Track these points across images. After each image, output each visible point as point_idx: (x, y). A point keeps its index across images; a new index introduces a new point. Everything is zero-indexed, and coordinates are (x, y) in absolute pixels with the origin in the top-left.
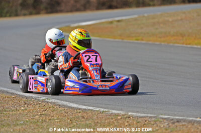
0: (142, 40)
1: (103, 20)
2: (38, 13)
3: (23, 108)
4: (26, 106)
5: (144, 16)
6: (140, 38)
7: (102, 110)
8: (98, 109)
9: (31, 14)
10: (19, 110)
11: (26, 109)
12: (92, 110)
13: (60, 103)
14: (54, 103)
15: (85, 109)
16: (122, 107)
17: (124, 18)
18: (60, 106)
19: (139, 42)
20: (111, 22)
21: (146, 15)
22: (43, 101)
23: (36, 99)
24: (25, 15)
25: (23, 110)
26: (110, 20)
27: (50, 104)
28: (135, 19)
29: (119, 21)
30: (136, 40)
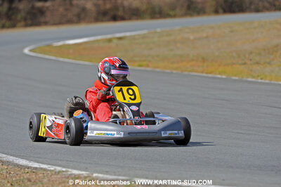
0: (148, 66)
1: (99, 38)
2: (13, 26)
5: (156, 32)
6: (145, 63)
9: (3, 27)
12: (45, 170)
17: (128, 34)
18: (3, 163)
20: (110, 40)
21: (159, 30)
26: (109, 36)
28: (144, 37)
29: (120, 38)
30: (140, 66)
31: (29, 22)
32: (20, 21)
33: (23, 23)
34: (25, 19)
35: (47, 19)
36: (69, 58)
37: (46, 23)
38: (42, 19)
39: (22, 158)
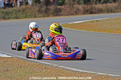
0: (112, 32)
1: (88, 21)
2: (48, 16)
3: (44, 71)
4: (46, 69)
5: (112, 18)
6: (110, 31)
7: (92, 72)
8: (89, 72)
9: (44, 16)
10: (42, 72)
11: (46, 72)
12: (86, 73)
13: (67, 68)
14: (63, 68)
15: (82, 72)
16: (104, 71)
17: (100, 19)
18: (66, 70)
19: (110, 33)
20: (93, 22)
21: (113, 18)
22: (56, 67)
23: (51, 66)
24: (40, 17)
25: (45, 72)
26: (92, 20)
27: (60, 69)
28: (107, 20)
29: (97, 21)
30: (108, 32)
31: (55, 14)
33: (52, 15)
34: (53, 13)
35: (62, 13)
36: (77, 29)
37: (62, 15)
38: (61, 13)
39: (74, 68)
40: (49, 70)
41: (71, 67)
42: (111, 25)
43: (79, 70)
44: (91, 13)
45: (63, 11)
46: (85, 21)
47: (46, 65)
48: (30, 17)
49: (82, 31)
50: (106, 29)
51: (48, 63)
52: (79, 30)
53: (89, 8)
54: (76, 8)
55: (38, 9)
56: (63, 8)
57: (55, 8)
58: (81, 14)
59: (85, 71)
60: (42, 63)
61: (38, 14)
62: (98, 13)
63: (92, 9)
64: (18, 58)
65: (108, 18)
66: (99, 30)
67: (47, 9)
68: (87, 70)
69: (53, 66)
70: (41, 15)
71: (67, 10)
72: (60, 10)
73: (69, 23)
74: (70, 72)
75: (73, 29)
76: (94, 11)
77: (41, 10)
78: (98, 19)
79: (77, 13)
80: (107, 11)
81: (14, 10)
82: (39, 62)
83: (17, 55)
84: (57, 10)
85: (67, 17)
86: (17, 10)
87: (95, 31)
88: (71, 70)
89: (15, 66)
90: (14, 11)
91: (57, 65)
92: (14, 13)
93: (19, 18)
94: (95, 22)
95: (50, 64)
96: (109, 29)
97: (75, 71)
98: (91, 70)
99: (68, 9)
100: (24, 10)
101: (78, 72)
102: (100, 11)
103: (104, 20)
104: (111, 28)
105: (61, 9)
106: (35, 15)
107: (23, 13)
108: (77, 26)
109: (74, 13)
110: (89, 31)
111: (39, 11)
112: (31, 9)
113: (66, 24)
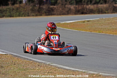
0: (103, 32)
1: (79, 21)
2: (41, 15)
3: (37, 68)
4: (39, 67)
6: (101, 31)
7: (84, 71)
8: (81, 70)
10: (35, 69)
11: (39, 69)
13: (59, 66)
14: (55, 66)
15: (74, 70)
16: (95, 70)
17: (91, 19)
18: (59, 68)
19: (101, 33)
20: (84, 22)
21: (104, 18)
22: (49, 65)
23: (44, 63)
24: (33, 16)
25: (38, 69)
26: (83, 20)
27: (53, 67)
28: (98, 21)
29: (88, 21)
30: (99, 32)
31: (47, 14)
32: (43, 13)
33: (45, 14)
34: (46, 13)
35: (55, 13)
36: (69, 29)
37: (54, 15)
38: (53, 13)
40: (42, 68)
41: (63, 65)
42: (102, 26)
43: (71, 69)
44: (82, 13)
45: (55, 11)
46: (76, 21)
47: (39, 62)
48: (23, 15)
49: (74, 30)
50: (97, 29)
51: (41, 61)
52: (71, 30)
53: (80, 8)
54: (68, 8)
55: (31, 8)
56: (55, 8)
57: (48, 7)
58: (72, 14)
59: (77, 70)
60: (35, 61)
61: (31, 13)
62: (89, 14)
63: (83, 9)
64: (12, 55)
65: (98, 19)
66: (90, 30)
67: (39, 8)
68: (78, 69)
69: (46, 64)
70: (34, 14)
71: (59, 9)
72: (52, 10)
73: (61, 23)
74: (63, 70)
75: (65, 28)
76: (85, 11)
77: (34, 9)
78: (89, 20)
79: (69, 12)
80: (98, 11)
81: (8, 8)
82: (33, 60)
83: (11, 52)
84: (50, 9)
85: (59, 16)
86: (11, 9)
87: (86, 31)
88: (63, 68)
89: (9, 62)
90: (8, 10)
91: (49, 63)
92: (8, 12)
93: (13, 17)
94: (86, 22)
95: (43, 61)
96: (100, 29)
97: (67, 70)
98: (83, 68)
99: (61, 9)
100: (17, 9)
101: (70, 70)
102: (91, 12)
103: (95, 21)
104: (102, 28)
105: (54, 9)
106: (28, 13)
107: (17, 12)
108: (68, 26)
109: (66, 13)
110: (80, 31)
111: (33, 10)
112: (24, 8)
113: (58, 23)
